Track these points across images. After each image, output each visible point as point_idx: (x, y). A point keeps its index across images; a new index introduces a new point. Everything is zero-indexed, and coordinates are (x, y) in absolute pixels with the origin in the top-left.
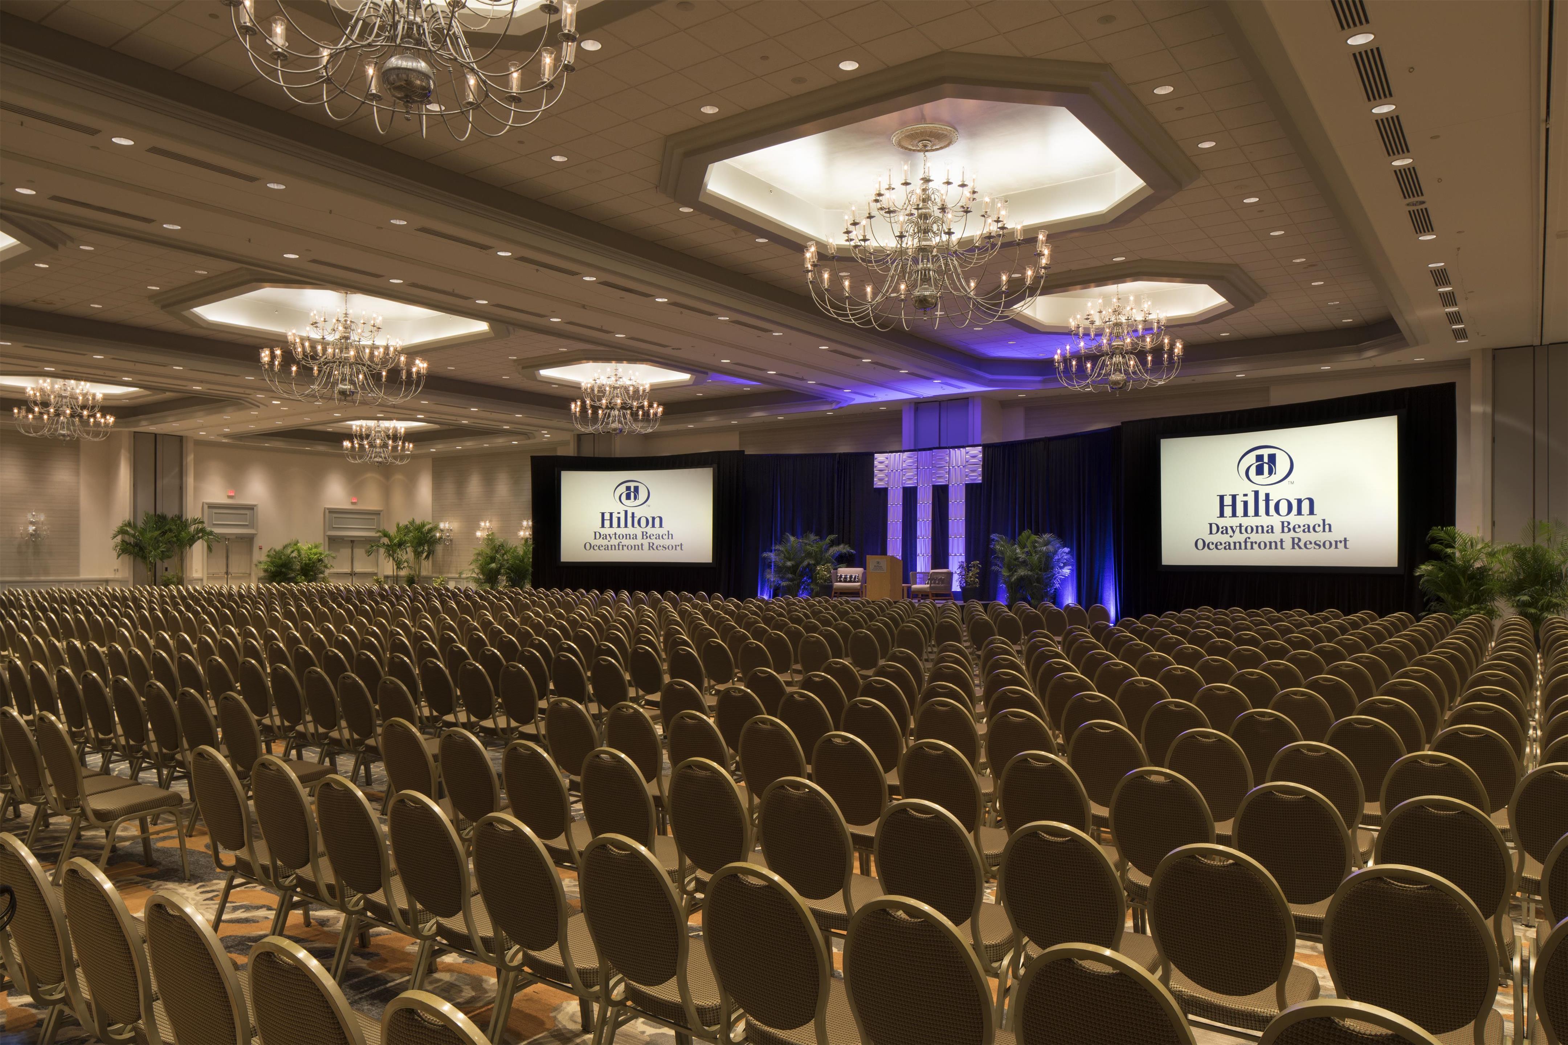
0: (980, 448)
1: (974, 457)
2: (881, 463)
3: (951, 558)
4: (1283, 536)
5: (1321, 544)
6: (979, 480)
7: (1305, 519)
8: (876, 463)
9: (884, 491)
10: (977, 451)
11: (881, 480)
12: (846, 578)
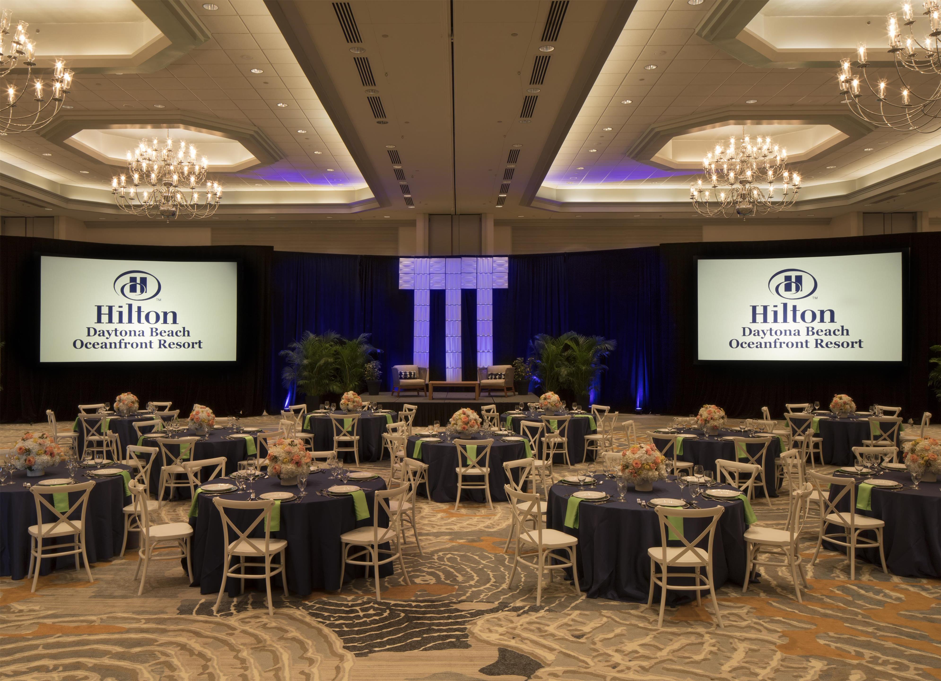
0: (507, 258)
1: (501, 265)
2: (406, 266)
3: (479, 355)
4: (808, 338)
5: (840, 344)
6: (506, 286)
7: (827, 325)
8: (401, 266)
9: (410, 293)
10: (504, 261)
11: (406, 282)
12: (406, 375)
